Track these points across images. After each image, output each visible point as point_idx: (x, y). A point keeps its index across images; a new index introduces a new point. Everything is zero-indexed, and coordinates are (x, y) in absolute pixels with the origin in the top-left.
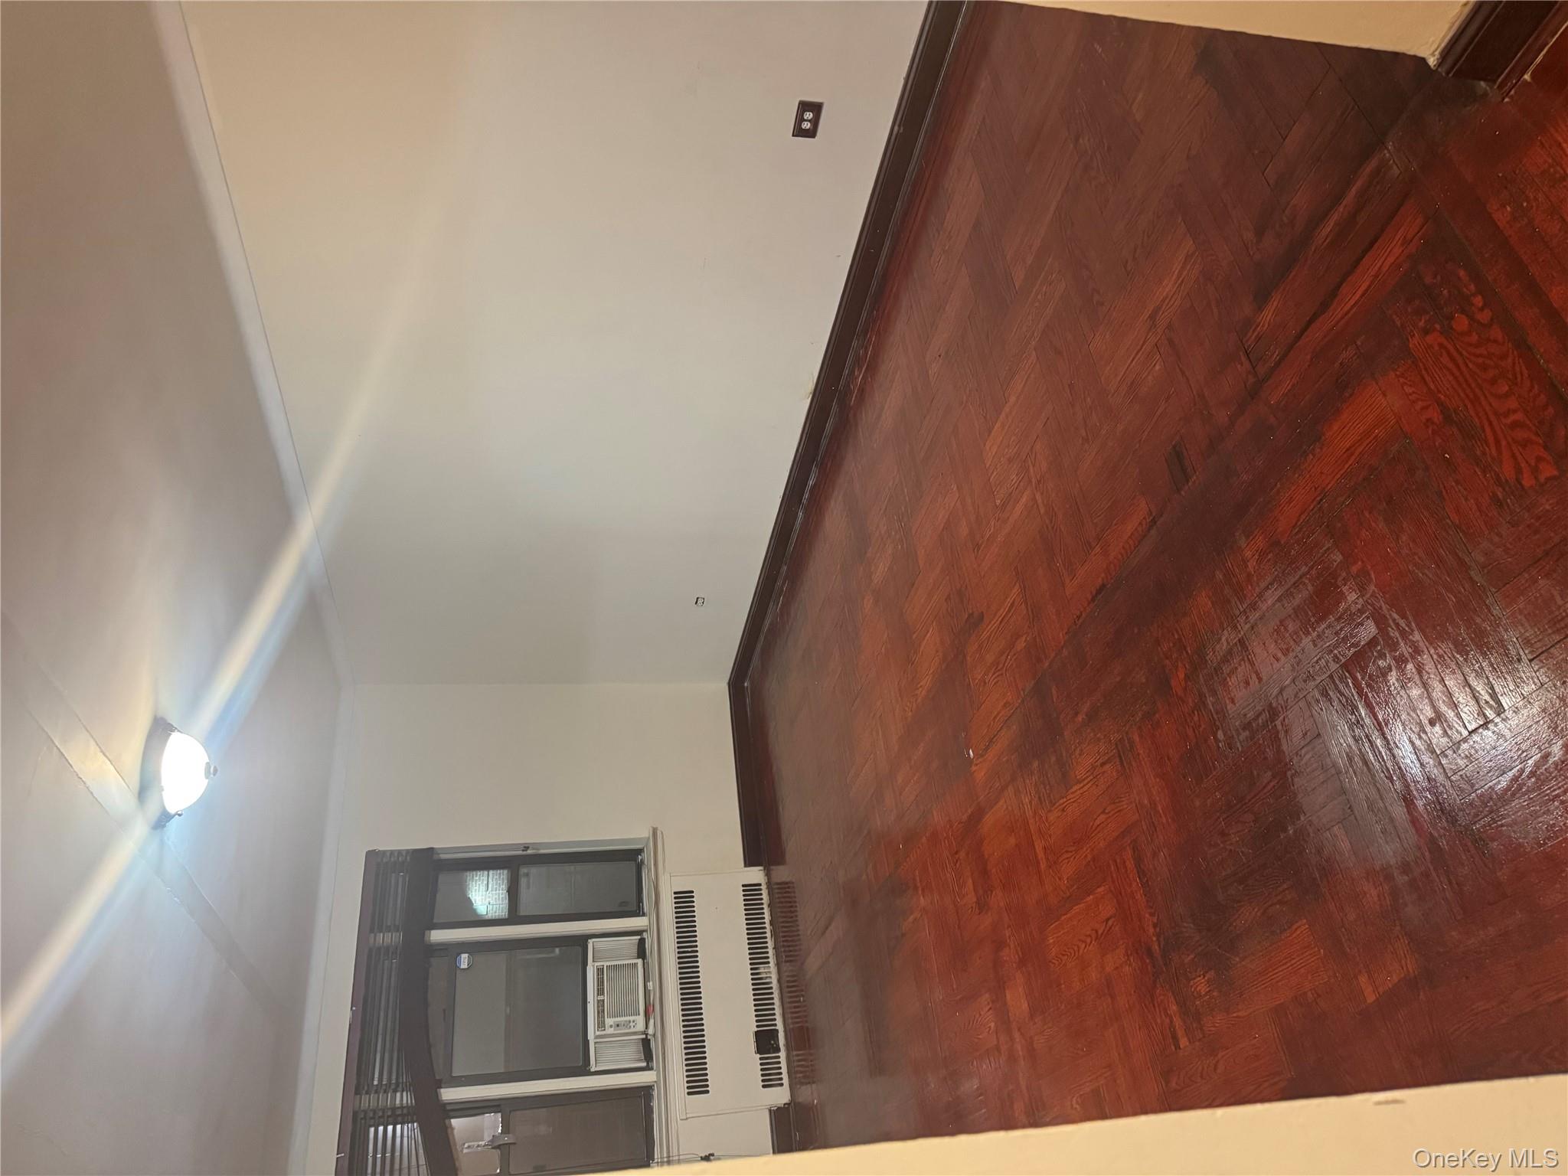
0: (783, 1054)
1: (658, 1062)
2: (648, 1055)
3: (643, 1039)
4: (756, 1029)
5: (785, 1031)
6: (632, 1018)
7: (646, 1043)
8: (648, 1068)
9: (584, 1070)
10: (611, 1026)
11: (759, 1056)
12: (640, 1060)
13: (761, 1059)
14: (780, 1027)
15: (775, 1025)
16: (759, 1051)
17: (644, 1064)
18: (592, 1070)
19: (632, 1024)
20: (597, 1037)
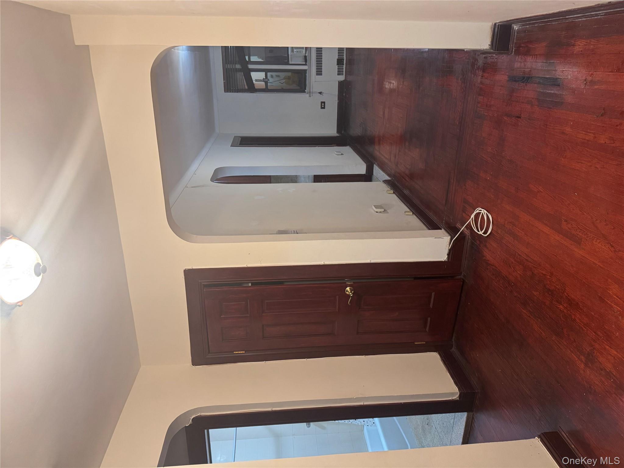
0: (344, 66)
1: (308, 63)
2: (306, 61)
3: (304, 56)
4: (338, 58)
5: (346, 59)
6: (301, 50)
7: (305, 57)
8: (306, 65)
9: (287, 64)
10: (295, 52)
11: (337, 66)
12: (303, 62)
13: (338, 67)
14: (345, 58)
15: (343, 57)
16: (338, 64)
17: (305, 63)
18: (290, 63)
19: (301, 52)
20: (291, 54)
